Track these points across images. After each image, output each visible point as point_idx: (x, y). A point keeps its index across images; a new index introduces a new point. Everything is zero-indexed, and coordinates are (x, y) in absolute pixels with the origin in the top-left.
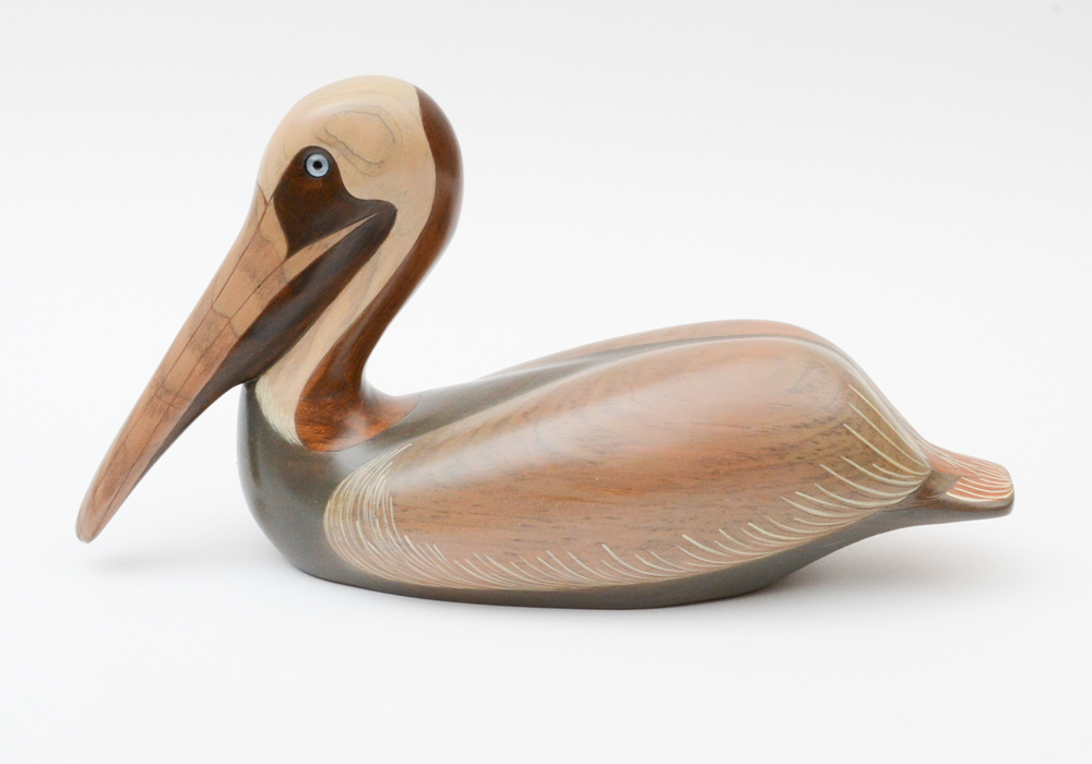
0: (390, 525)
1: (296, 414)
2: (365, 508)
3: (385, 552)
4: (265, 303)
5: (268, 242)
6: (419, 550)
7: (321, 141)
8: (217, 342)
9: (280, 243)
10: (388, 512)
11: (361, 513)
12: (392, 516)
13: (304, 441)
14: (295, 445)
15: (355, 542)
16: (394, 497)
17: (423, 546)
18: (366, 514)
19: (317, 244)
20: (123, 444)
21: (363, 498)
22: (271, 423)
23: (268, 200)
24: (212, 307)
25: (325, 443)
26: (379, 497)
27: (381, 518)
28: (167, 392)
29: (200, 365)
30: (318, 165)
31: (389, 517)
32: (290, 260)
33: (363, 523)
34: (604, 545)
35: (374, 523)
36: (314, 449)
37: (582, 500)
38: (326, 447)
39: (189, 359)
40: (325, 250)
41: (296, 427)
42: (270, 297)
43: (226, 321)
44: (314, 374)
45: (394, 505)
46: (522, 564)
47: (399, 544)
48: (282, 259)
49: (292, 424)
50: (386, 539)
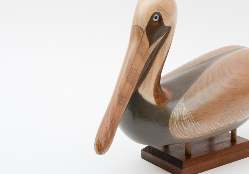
0: (192, 120)
1: (154, 96)
2: (184, 118)
3: (191, 129)
4: (145, 63)
5: (144, 44)
6: (201, 126)
7: (158, 10)
8: (134, 78)
9: (147, 44)
10: (191, 117)
11: (183, 119)
12: (192, 118)
13: (158, 103)
14: (156, 105)
15: (181, 129)
16: (191, 112)
17: (202, 124)
18: (184, 119)
19: (156, 42)
20: (113, 117)
21: (182, 115)
22: (147, 100)
23: (144, 30)
24: (131, 68)
25: (162, 103)
26: (187, 113)
27: (189, 119)
28: (123, 97)
29: (131, 86)
30: (156, 18)
31: (191, 118)
32: (150, 48)
33: (184, 122)
34: (241, 111)
35: (187, 121)
36: (161, 105)
37: (236, 100)
38: (163, 104)
39: (128, 85)
40: (158, 43)
41: (155, 100)
42: (146, 61)
43: (136, 71)
44: (155, 83)
45: (192, 114)
46: (224, 122)
47: (195, 125)
48: (148, 48)
49: (154, 99)
50: (191, 125)
